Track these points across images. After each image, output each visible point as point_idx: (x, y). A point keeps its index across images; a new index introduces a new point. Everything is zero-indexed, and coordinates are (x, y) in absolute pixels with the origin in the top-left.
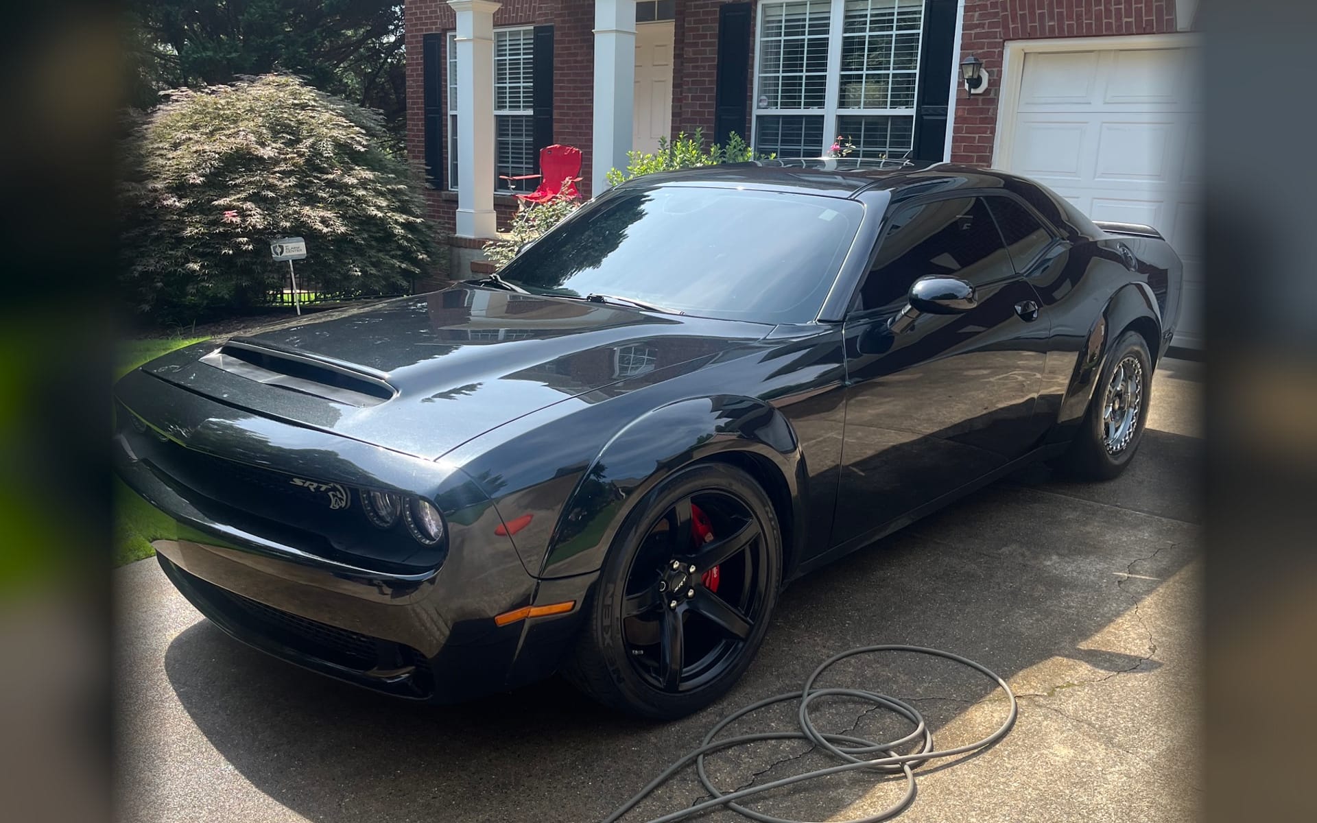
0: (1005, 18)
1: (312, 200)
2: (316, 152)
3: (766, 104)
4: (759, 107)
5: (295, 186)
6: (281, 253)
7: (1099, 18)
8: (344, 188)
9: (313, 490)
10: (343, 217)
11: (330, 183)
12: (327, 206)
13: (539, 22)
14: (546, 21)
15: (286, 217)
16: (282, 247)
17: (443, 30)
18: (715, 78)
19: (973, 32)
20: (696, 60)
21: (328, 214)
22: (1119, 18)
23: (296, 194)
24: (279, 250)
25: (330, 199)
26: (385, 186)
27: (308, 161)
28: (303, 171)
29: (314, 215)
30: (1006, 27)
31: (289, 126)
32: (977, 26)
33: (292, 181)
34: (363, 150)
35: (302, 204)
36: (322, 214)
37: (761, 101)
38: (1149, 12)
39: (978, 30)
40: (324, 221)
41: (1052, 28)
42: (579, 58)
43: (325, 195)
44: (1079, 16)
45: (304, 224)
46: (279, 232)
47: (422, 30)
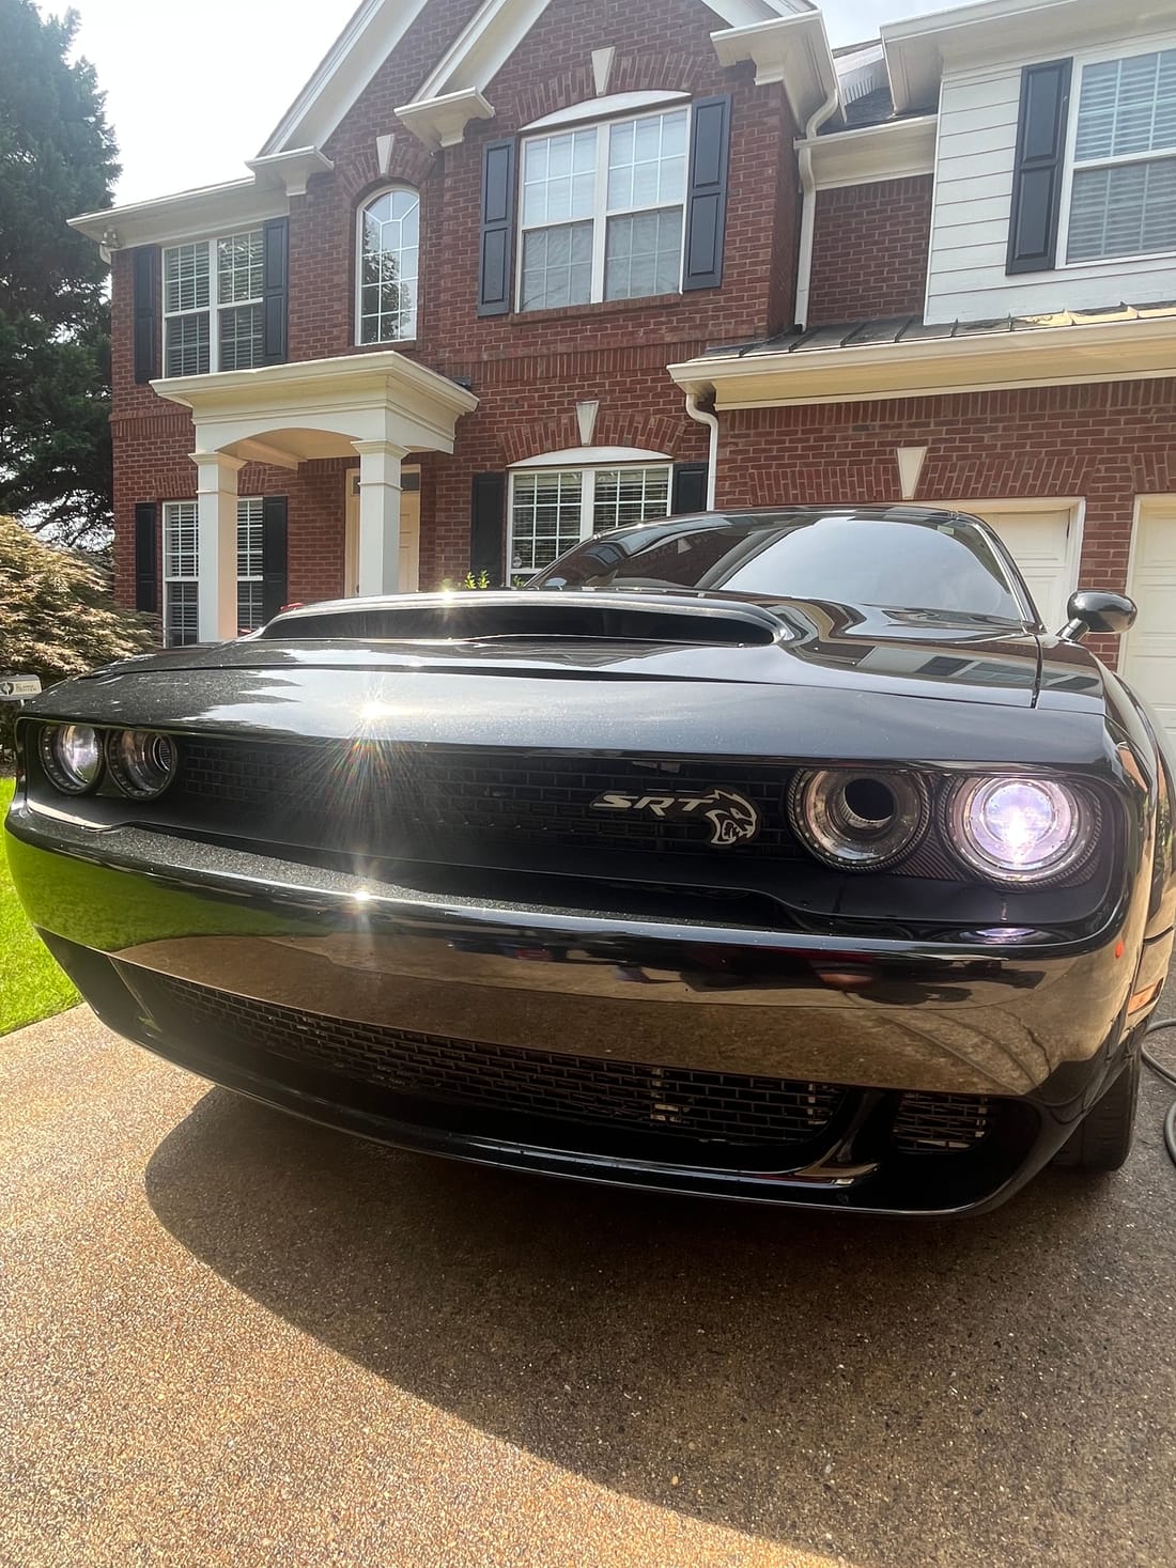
0: (753, 486)
1: (45, 636)
2: (48, 587)
3: (520, 564)
4: (513, 567)
5: (24, 621)
6: (11, 692)
7: (835, 488)
8: (83, 627)
9: (660, 813)
10: (84, 656)
11: (65, 621)
12: (64, 643)
13: (268, 493)
14: (275, 492)
15: (18, 652)
16: (11, 685)
17: (158, 499)
18: (470, 540)
19: (725, 498)
20: (448, 524)
21: (67, 652)
22: (853, 489)
23: (26, 630)
24: (8, 689)
25: (67, 638)
26: (125, 630)
27: (37, 598)
28: (32, 607)
29: (50, 652)
30: (755, 494)
31: (12, 560)
32: (729, 493)
33: (22, 616)
34: (102, 590)
35: (38, 640)
36: (59, 651)
37: (514, 562)
38: (878, 484)
39: (729, 497)
40: (62, 657)
41: (795, 496)
42: (318, 524)
43: (60, 632)
44: (819, 485)
45: (38, 661)
46: (9, 668)
47: (134, 499)
